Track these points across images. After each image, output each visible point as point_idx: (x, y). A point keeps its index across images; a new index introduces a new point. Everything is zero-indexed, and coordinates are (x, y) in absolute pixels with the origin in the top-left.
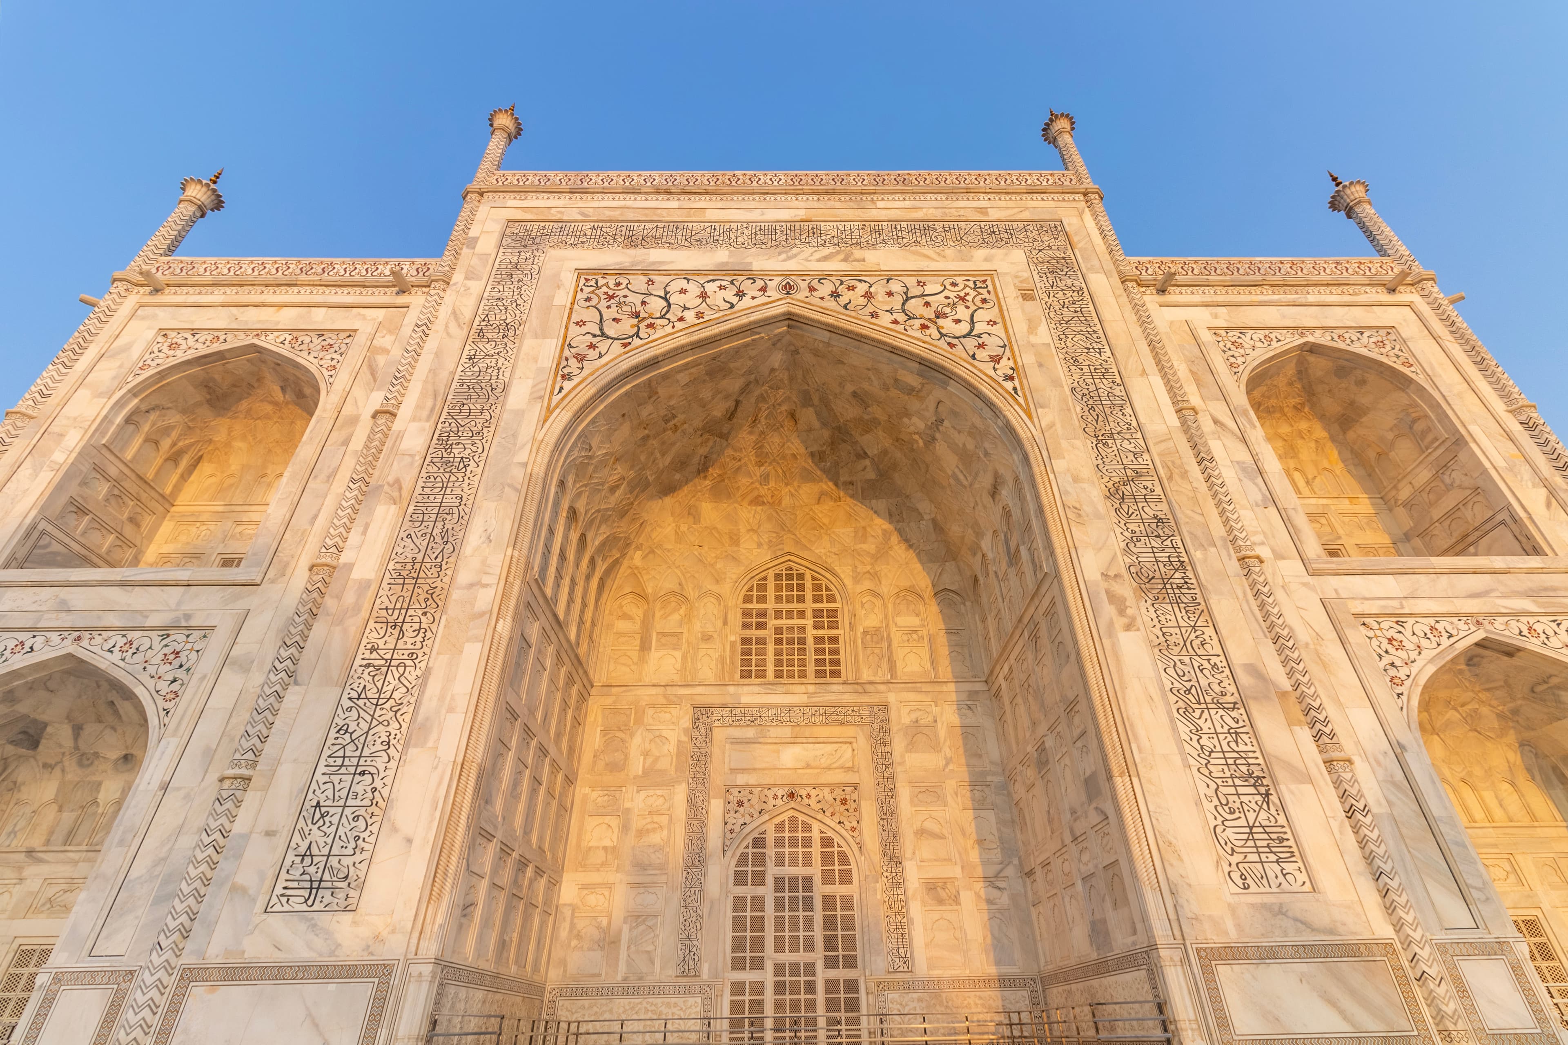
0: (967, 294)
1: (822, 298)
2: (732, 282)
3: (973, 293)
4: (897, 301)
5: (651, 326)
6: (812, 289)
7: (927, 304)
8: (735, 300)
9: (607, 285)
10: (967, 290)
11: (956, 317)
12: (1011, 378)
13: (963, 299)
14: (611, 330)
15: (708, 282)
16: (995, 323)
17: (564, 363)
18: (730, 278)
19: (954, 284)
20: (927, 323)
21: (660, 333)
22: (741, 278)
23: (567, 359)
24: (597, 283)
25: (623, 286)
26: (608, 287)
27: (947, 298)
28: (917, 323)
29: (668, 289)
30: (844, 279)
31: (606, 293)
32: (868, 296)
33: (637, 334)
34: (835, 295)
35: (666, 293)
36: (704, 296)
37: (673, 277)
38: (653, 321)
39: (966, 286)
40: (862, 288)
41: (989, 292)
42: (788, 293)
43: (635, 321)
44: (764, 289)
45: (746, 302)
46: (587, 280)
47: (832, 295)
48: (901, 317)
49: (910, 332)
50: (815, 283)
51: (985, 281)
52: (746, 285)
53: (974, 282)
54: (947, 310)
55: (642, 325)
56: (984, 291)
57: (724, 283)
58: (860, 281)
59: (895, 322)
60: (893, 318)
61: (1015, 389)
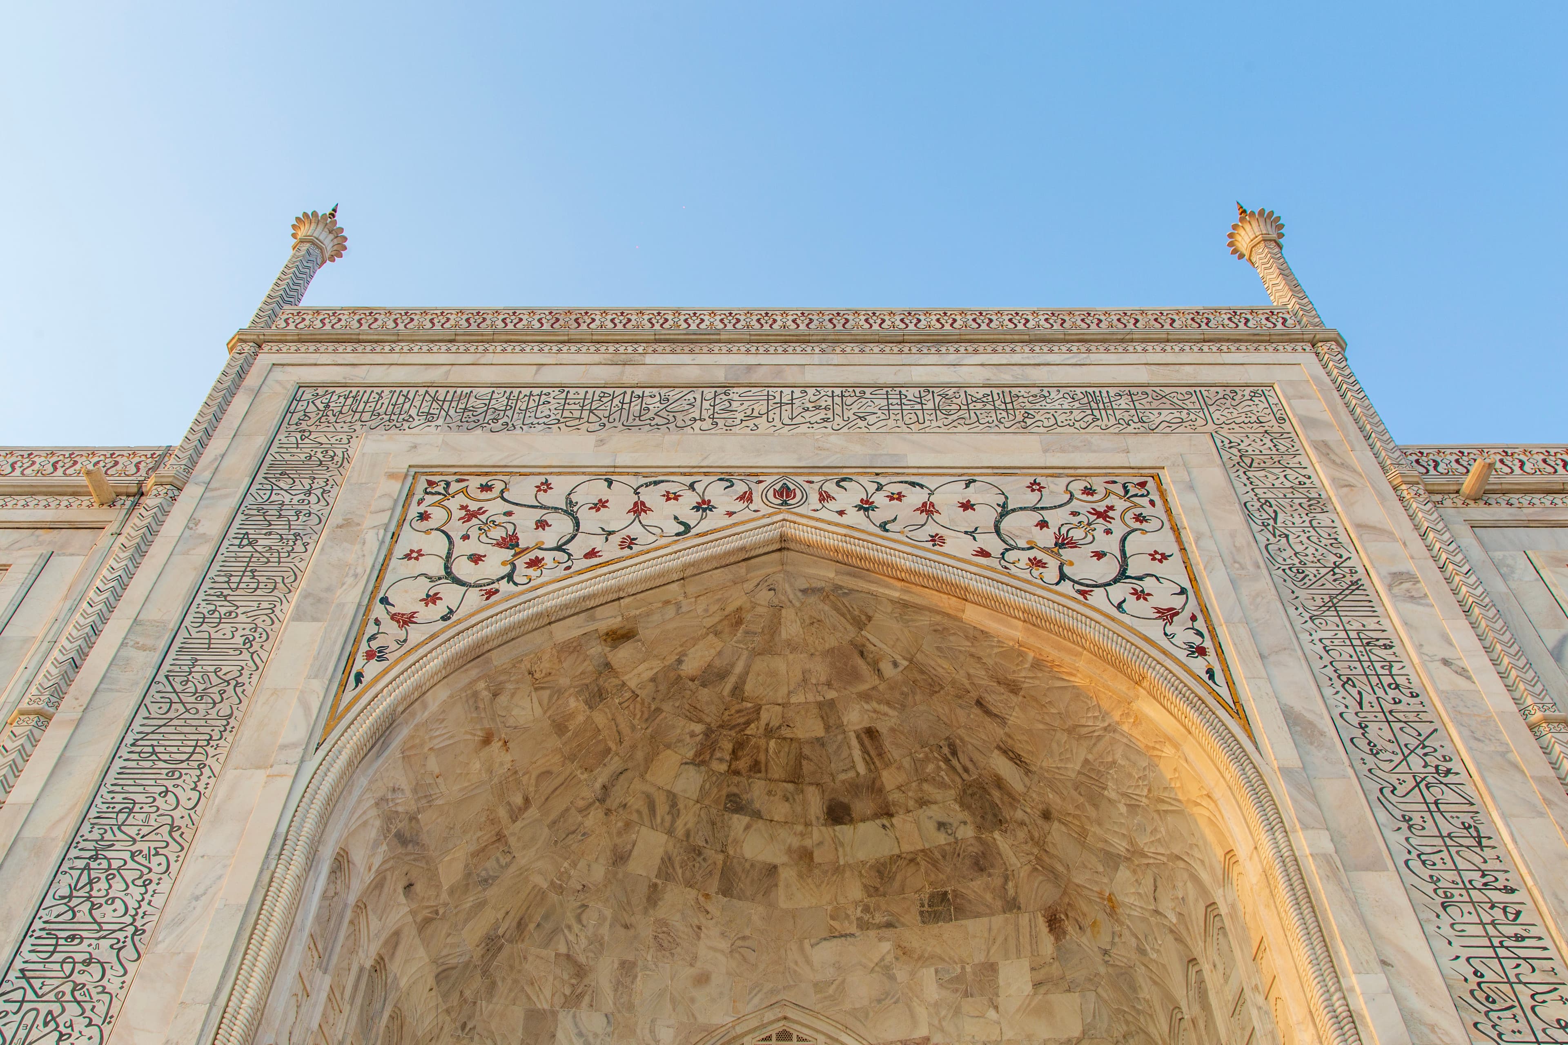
0: (1111, 508)
1: (841, 513)
2: (692, 487)
3: (1121, 505)
4: (985, 516)
5: (535, 563)
6: (825, 497)
7: (1043, 524)
8: (692, 518)
9: (464, 491)
10: (1112, 500)
11: (1095, 547)
12: (1201, 651)
13: (1103, 515)
14: (463, 569)
15: (647, 485)
16: (1164, 557)
17: (371, 629)
18: (688, 480)
19: (1089, 491)
20: (1040, 555)
21: (547, 575)
22: (706, 480)
23: (377, 622)
24: (446, 489)
25: (496, 492)
26: (468, 496)
27: (1074, 514)
28: (1024, 557)
29: (574, 498)
30: (882, 480)
31: (463, 508)
32: (928, 509)
33: (510, 577)
34: (866, 506)
35: (570, 503)
36: (639, 509)
37: (588, 478)
38: (540, 554)
39: (1108, 494)
40: (916, 497)
41: (1152, 503)
42: (785, 503)
43: (508, 554)
44: (746, 497)
45: (713, 521)
46: (431, 483)
47: (860, 508)
48: (994, 545)
49: (1014, 570)
50: (830, 487)
51: (1143, 485)
52: (716, 492)
53: (1125, 487)
54: (1077, 534)
55: (520, 563)
56: (1144, 501)
57: (673, 488)
58: (913, 484)
59: (984, 553)
60: (976, 546)
61: (1210, 673)
